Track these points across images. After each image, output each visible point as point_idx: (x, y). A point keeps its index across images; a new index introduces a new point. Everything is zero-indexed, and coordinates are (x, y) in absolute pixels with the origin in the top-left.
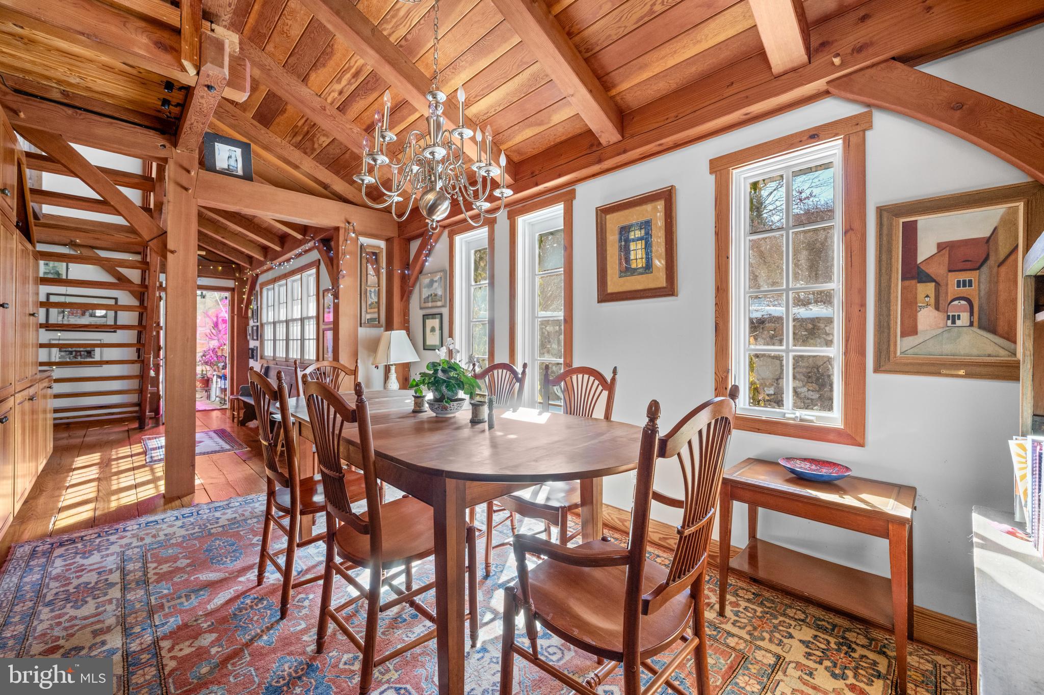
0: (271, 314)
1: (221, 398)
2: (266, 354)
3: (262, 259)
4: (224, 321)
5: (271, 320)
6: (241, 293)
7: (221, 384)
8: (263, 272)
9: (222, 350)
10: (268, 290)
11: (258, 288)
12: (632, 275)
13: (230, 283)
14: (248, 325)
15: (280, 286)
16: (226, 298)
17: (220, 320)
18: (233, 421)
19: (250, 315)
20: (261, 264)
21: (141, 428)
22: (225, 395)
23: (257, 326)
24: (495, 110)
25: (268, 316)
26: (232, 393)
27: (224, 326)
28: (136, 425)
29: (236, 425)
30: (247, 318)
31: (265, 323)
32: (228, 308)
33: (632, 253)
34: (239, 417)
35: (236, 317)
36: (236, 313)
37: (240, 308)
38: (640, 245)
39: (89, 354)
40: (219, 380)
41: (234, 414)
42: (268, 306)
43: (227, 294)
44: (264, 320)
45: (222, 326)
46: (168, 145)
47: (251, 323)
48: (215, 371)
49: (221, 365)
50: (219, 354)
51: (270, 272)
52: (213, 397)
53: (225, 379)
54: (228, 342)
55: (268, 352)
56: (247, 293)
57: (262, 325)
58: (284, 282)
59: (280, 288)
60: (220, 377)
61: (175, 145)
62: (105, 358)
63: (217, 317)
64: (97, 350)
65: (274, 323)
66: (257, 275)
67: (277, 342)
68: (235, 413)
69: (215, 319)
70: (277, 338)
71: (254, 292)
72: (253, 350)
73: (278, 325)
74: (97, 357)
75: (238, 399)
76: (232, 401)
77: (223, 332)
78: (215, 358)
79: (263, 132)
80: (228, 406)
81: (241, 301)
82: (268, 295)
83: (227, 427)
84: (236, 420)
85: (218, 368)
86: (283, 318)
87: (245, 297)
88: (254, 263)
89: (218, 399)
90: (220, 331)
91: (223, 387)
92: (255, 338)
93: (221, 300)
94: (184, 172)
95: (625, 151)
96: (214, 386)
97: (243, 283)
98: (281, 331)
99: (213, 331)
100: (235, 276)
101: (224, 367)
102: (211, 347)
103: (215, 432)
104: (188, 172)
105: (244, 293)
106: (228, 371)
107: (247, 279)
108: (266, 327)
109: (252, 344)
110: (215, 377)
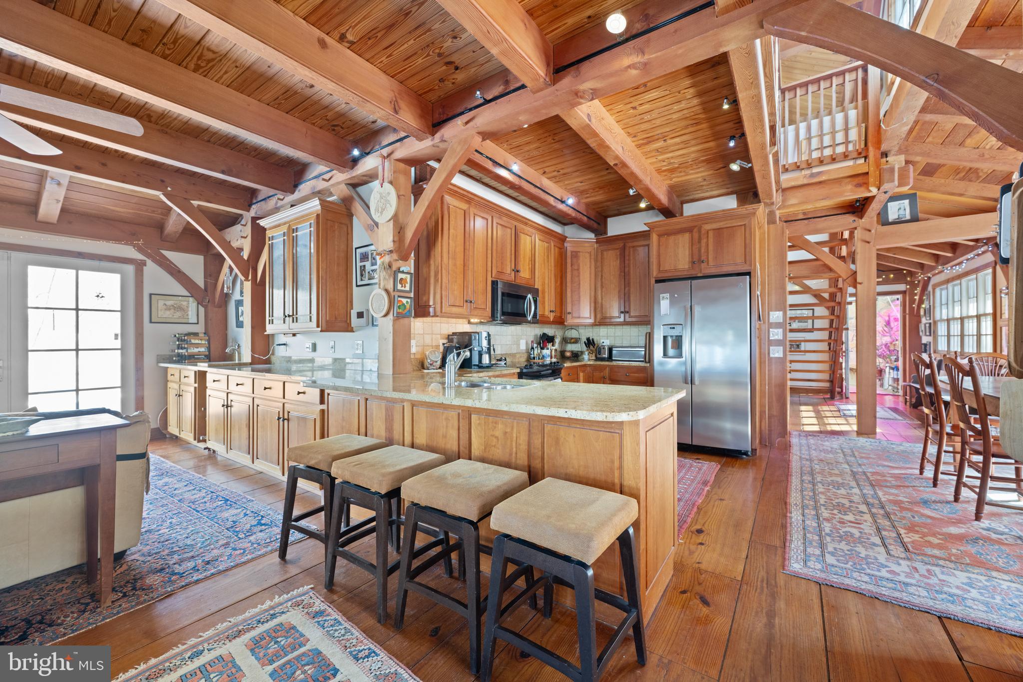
0: (944, 311)
1: (894, 387)
2: (940, 348)
3: (933, 264)
4: (896, 320)
5: (945, 317)
6: (913, 294)
7: (894, 374)
8: (933, 275)
9: (894, 345)
10: (941, 290)
11: (930, 288)
13: (902, 287)
14: (920, 322)
15: (954, 285)
16: (898, 299)
17: (892, 319)
18: (906, 404)
19: (922, 313)
20: (932, 268)
21: (832, 398)
22: (898, 384)
23: (930, 324)
25: (941, 313)
26: (905, 380)
27: (896, 324)
28: (828, 396)
29: (908, 407)
30: (918, 316)
31: (938, 321)
32: (899, 308)
34: (911, 401)
35: (907, 316)
36: (907, 312)
37: (911, 309)
39: (798, 346)
40: (891, 371)
41: (906, 399)
42: (941, 305)
43: (900, 296)
44: (938, 317)
45: (893, 324)
46: (856, 219)
47: (924, 320)
48: (887, 363)
49: (893, 358)
50: (892, 348)
51: (942, 275)
52: (886, 386)
53: (898, 370)
54: (900, 338)
55: (942, 346)
56: (918, 294)
57: (935, 322)
58: (958, 282)
59: (954, 288)
60: (893, 369)
61: (861, 218)
62: (807, 349)
63: (889, 316)
64: (803, 344)
65: (948, 321)
66: (929, 278)
67: (952, 338)
68: (908, 398)
69: (887, 319)
70: (952, 333)
71: (926, 293)
72: (925, 345)
73: (951, 322)
74: (802, 348)
75: (910, 386)
76: (905, 388)
77: (894, 329)
78: (888, 353)
79: (927, 181)
80: (901, 393)
81: (912, 301)
82: (940, 295)
83: (901, 407)
84: (908, 404)
85: (891, 360)
86: (957, 315)
87: (917, 298)
88: (925, 268)
89: (890, 388)
90: (892, 328)
91: (896, 377)
92: (928, 334)
93: (893, 301)
94: (868, 232)
96: (887, 376)
97: (914, 286)
98: (956, 328)
99: (885, 329)
100: (907, 280)
101: (897, 360)
102: (884, 342)
103: (889, 408)
104: (870, 231)
105: (916, 294)
106: (900, 364)
107: (919, 281)
108: (939, 324)
109: (925, 340)
110: (888, 368)
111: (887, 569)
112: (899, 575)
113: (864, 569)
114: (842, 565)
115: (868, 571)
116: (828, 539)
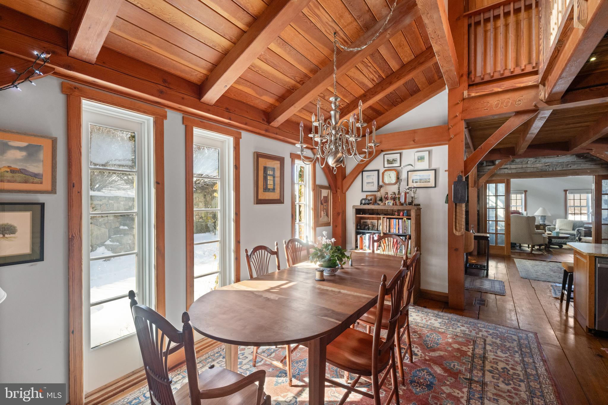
12: (268, 191)
24: (258, 71)
33: (269, 181)
38: (271, 178)
95: (277, 134)
111: (489, 333)
112: (485, 331)
113: (500, 333)
114: (509, 335)
115: (497, 332)
116: (516, 349)
